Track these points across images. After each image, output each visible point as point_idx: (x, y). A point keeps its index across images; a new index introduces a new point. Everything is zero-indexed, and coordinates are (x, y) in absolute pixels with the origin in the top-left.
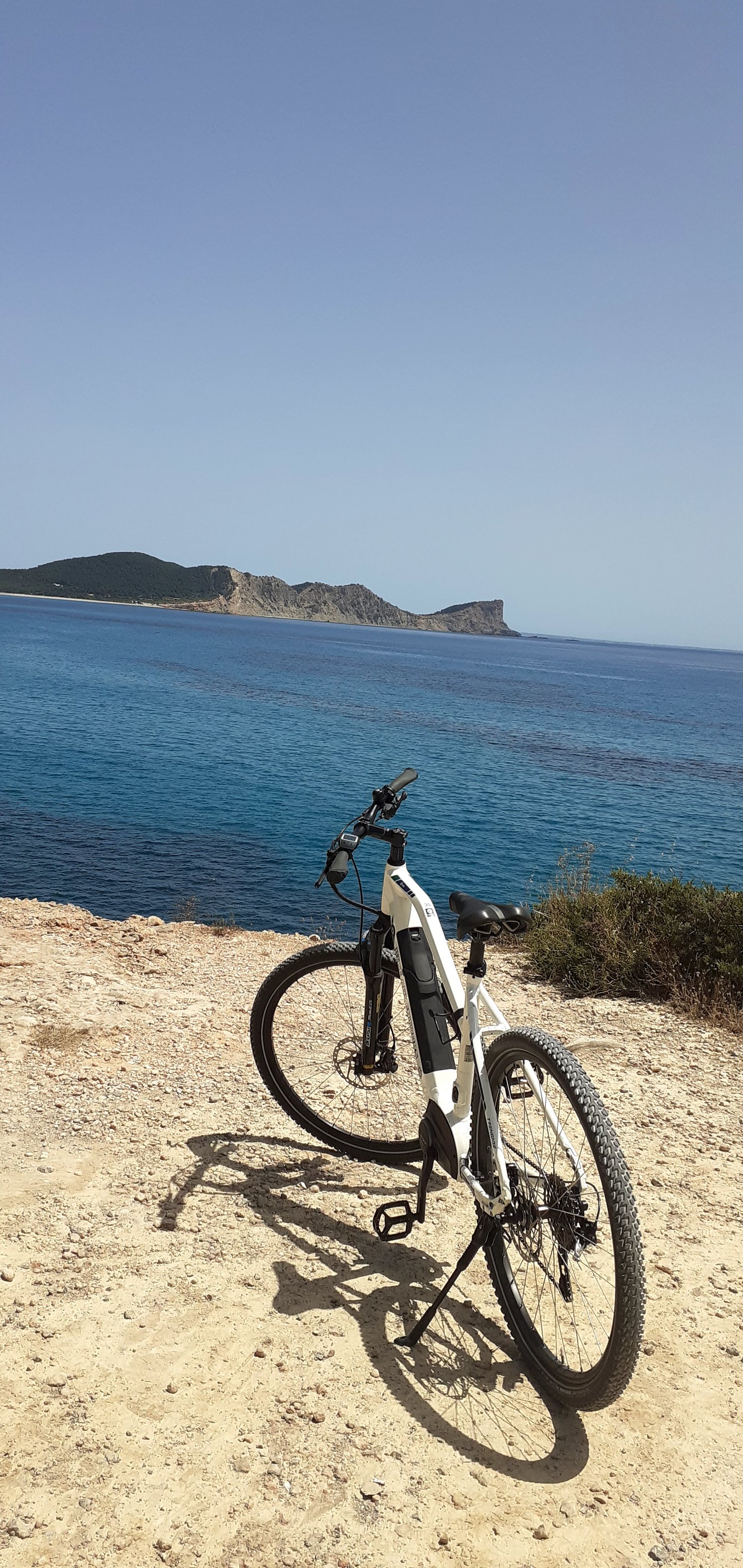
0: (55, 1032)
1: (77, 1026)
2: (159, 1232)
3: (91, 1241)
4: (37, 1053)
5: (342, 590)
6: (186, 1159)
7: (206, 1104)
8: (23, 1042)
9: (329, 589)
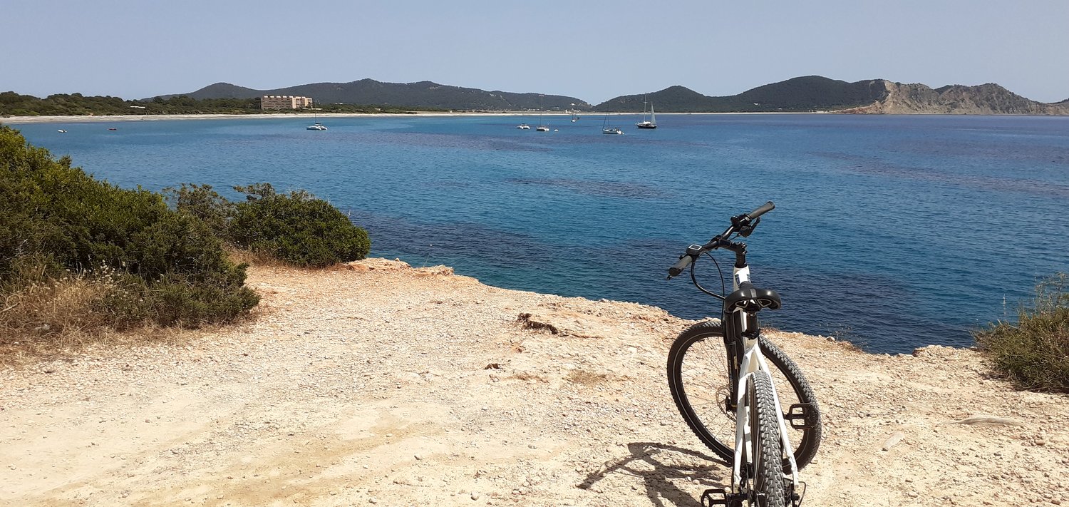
0: (584, 375)
1: (599, 372)
2: (577, 489)
3: (533, 487)
4: (569, 386)
5: (978, 89)
6: (622, 453)
7: (658, 425)
8: (563, 379)
9: (966, 89)
